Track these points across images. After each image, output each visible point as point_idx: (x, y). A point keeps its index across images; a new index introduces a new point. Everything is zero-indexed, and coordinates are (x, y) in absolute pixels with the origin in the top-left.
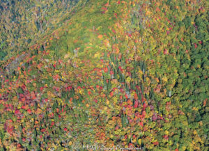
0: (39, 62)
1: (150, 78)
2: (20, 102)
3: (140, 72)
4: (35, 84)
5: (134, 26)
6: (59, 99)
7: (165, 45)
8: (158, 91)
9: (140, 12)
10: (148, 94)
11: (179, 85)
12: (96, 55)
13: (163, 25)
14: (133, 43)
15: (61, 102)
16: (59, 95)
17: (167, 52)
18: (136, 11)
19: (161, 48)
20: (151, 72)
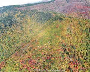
0: (35, 47)
1: (77, 52)
2: (29, 64)
3: (73, 50)
4: (34, 56)
5: (68, 32)
7: (80, 39)
8: (81, 57)
10: (77, 59)
11: (88, 55)
13: (78, 32)
14: (69, 39)
15: (46, 64)
16: (45, 61)
18: (69, 27)
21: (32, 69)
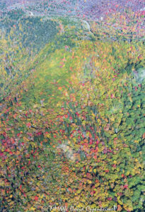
0: (14, 113)
1: (101, 119)
2: (3, 147)
3: (93, 114)
4: (13, 132)
5: (86, 77)
6: (32, 143)
7: (112, 90)
8: (107, 129)
9: (90, 64)
10: (99, 132)
11: (123, 123)
12: (58, 105)
13: (109, 73)
14: (86, 91)
15: (34, 144)
16: (32, 139)
17: (114, 96)
18: (87, 63)
19: (109, 93)
20: (102, 114)
21: (9, 155)
